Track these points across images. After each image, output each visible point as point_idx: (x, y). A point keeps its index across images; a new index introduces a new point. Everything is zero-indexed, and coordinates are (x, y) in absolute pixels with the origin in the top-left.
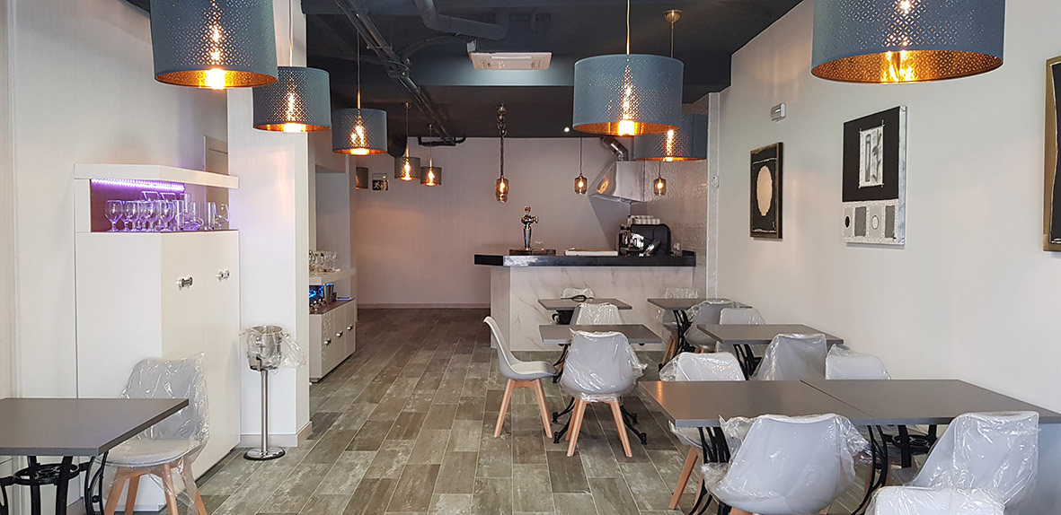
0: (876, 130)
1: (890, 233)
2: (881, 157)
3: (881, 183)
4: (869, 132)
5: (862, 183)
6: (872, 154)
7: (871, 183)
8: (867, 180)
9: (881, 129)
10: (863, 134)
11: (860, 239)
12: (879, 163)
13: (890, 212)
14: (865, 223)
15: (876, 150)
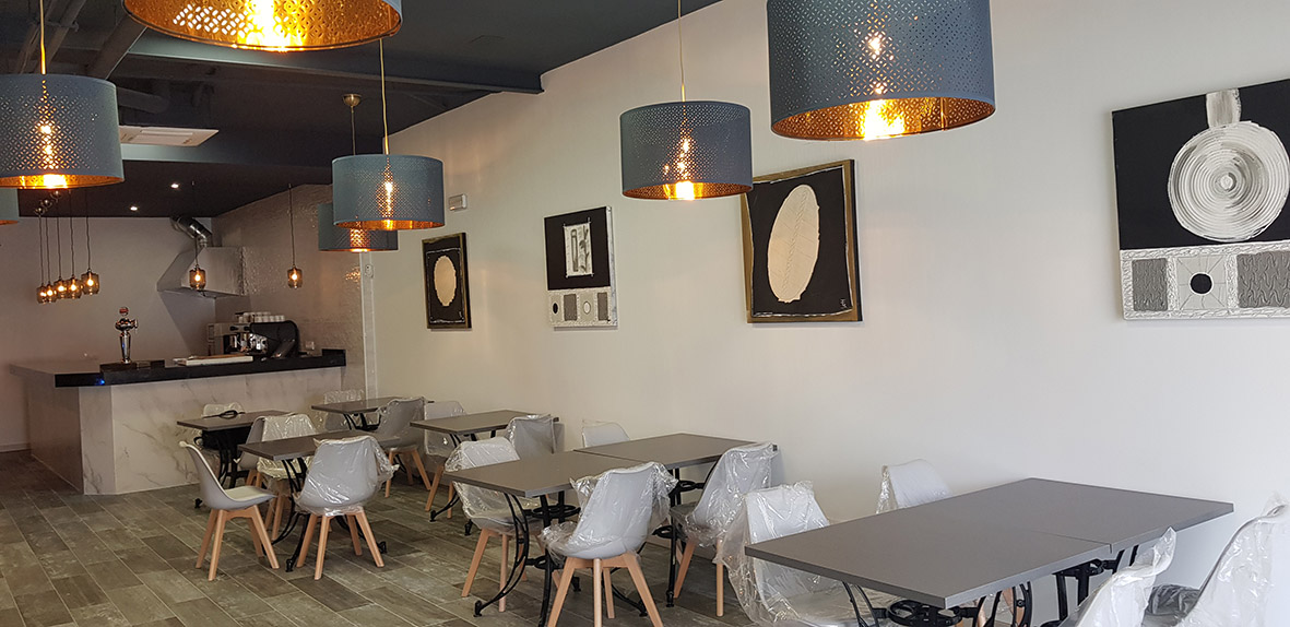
0: (582, 226)
1: (603, 315)
2: (589, 250)
3: (591, 272)
4: (575, 227)
5: (570, 272)
6: (579, 247)
7: (580, 273)
8: (575, 270)
9: (587, 226)
10: (568, 230)
11: (570, 323)
12: (587, 255)
13: (603, 299)
14: (576, 309)
15: (583, 244)
